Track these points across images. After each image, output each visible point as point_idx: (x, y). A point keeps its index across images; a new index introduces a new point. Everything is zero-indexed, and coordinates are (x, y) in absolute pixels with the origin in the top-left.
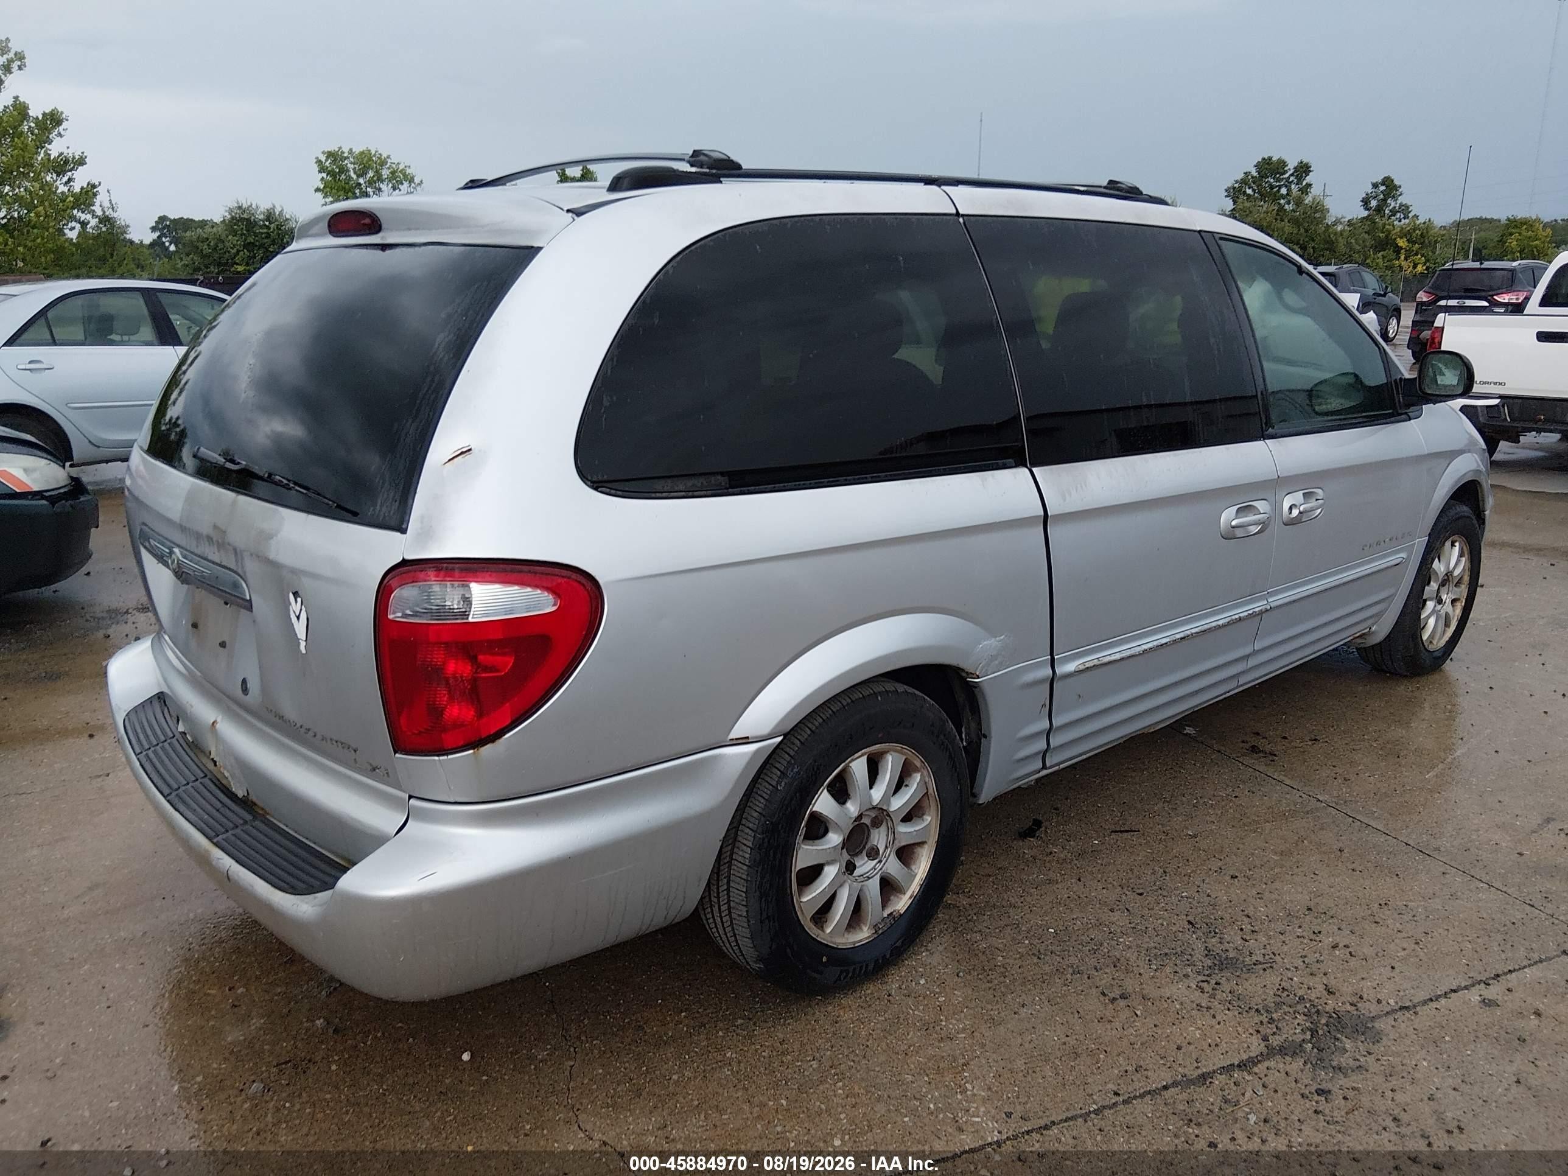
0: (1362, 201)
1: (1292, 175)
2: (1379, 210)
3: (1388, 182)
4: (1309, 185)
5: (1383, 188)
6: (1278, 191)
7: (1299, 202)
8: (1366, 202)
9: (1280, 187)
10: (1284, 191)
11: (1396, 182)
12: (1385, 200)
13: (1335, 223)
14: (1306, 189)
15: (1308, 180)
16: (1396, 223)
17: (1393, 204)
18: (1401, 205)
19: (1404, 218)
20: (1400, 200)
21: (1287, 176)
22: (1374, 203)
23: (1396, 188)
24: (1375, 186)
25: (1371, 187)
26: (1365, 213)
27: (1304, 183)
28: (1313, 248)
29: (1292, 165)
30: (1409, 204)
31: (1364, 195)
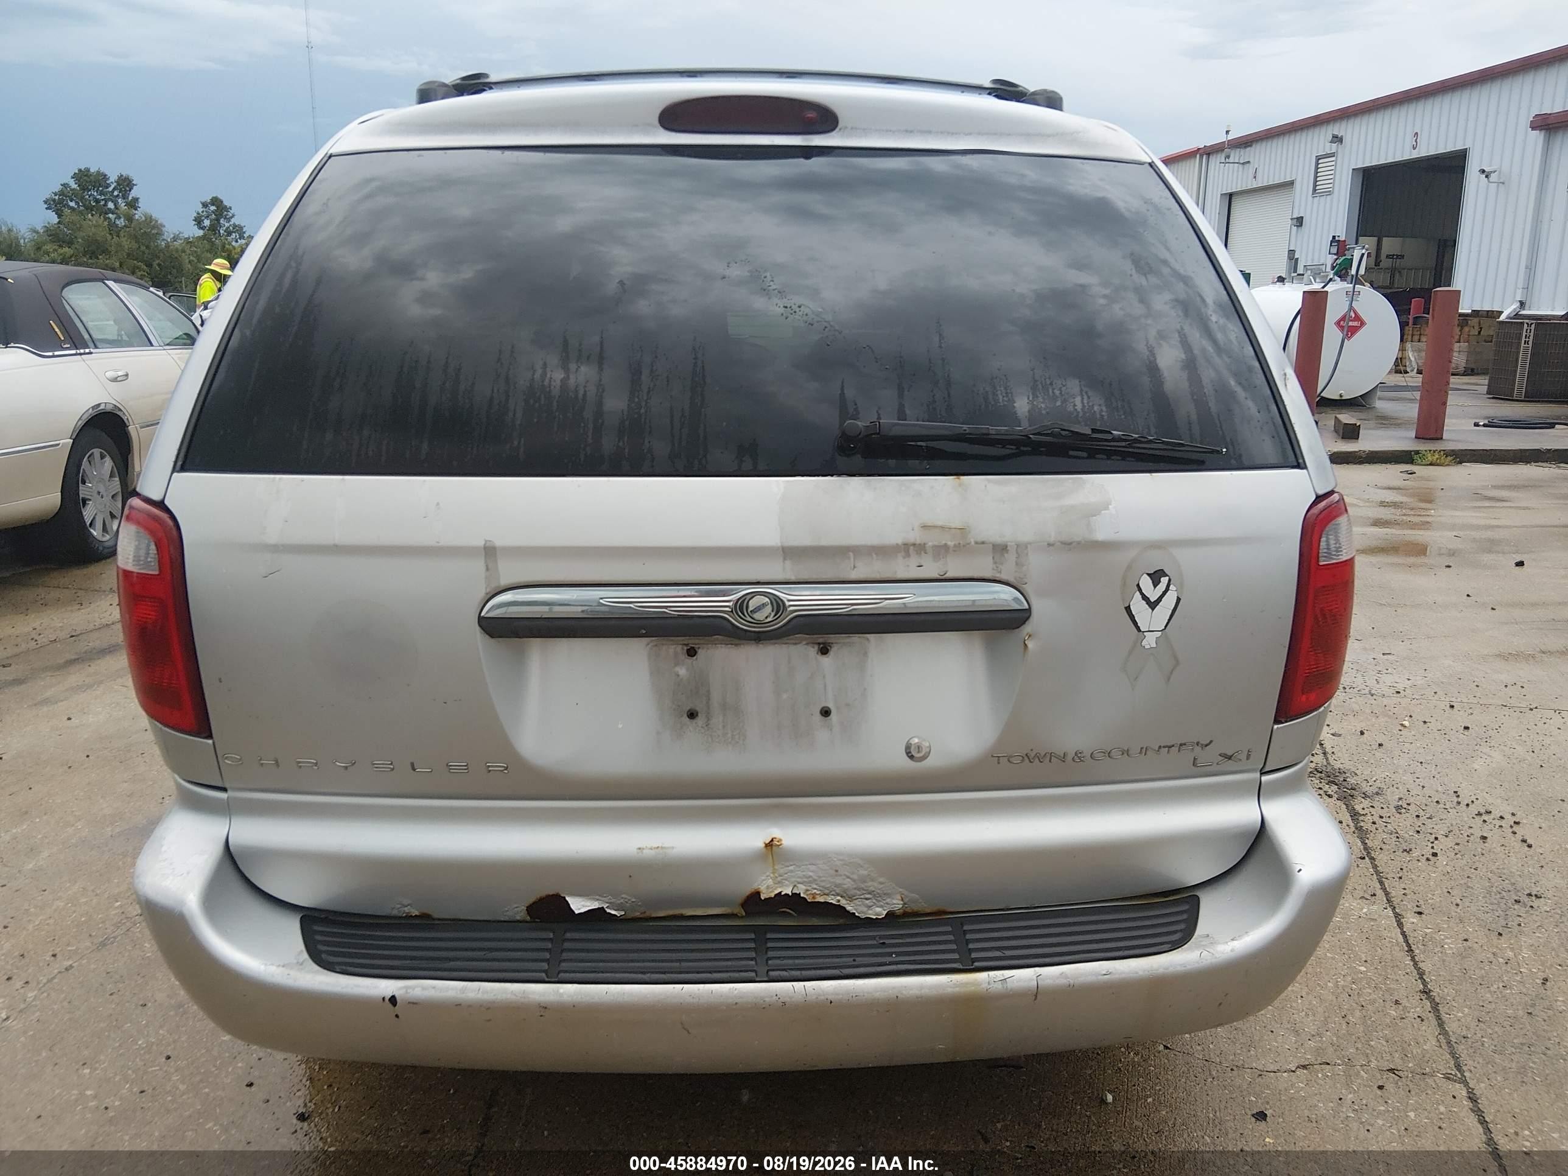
0: (195, 220)
1: (114, 189)
2: (214, 228)
3: (216, 201)
4: (136, 200)
5: (213, 208)
6: (105, 205)
7: (130, 219)
8: (198, 221)
9: (106, 201)
10: (111, 205)
11: (226, 203)
12: (218, 220)
13: (175, 239)
14: (133, 204)
15: (133, 194)
16: (234, 243)
17: (227, 225)
18: (235, 226)
19: (240, 239)
20: (233, 221)
21: (110, 189)
22: (207, 223)
23: (227, 209)
24: (205, 205)
25: (201, 206)
26: (201, 233)
27: (130, 198)
28: (159, 265)
29: (113, 178)
30: (242, 225)
31: (195, 215)
